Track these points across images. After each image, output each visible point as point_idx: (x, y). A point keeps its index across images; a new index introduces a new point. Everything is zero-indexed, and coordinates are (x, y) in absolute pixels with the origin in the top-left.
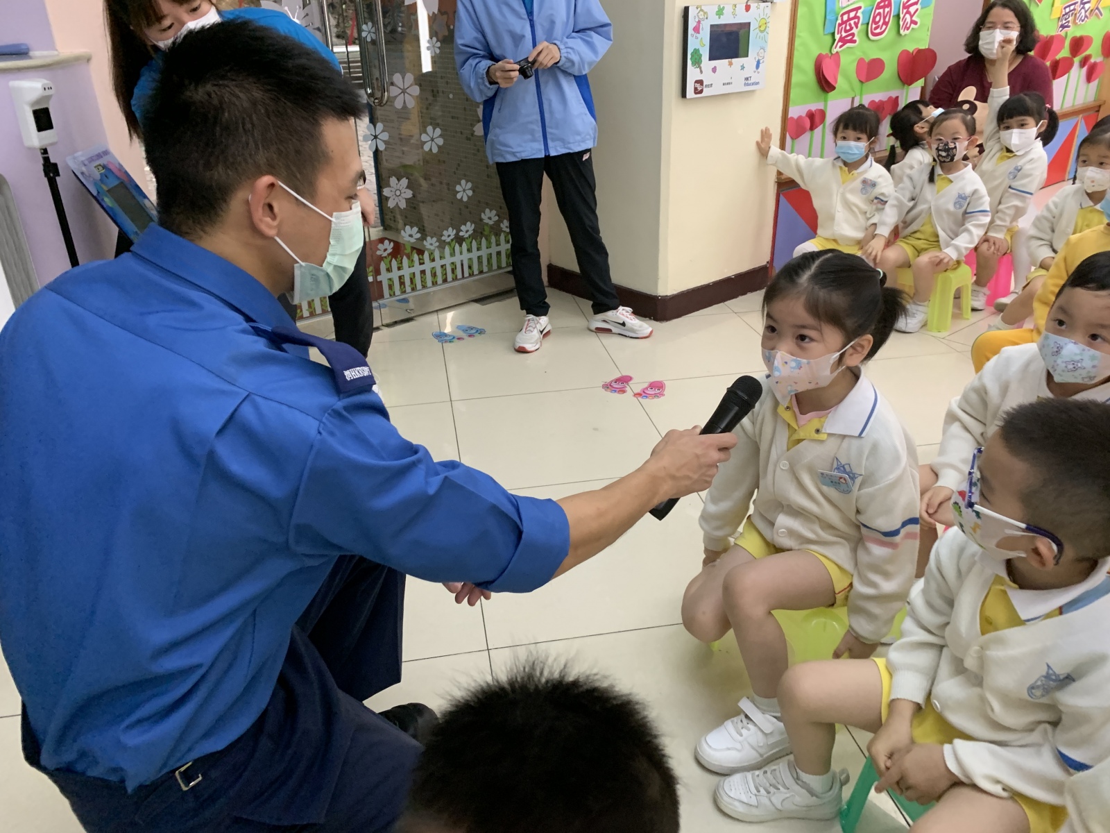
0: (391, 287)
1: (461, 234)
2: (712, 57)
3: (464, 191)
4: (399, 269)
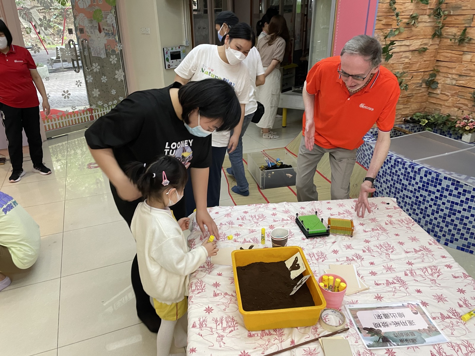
2: (172, 59)
3: (114, 92)
4: (98, 112)
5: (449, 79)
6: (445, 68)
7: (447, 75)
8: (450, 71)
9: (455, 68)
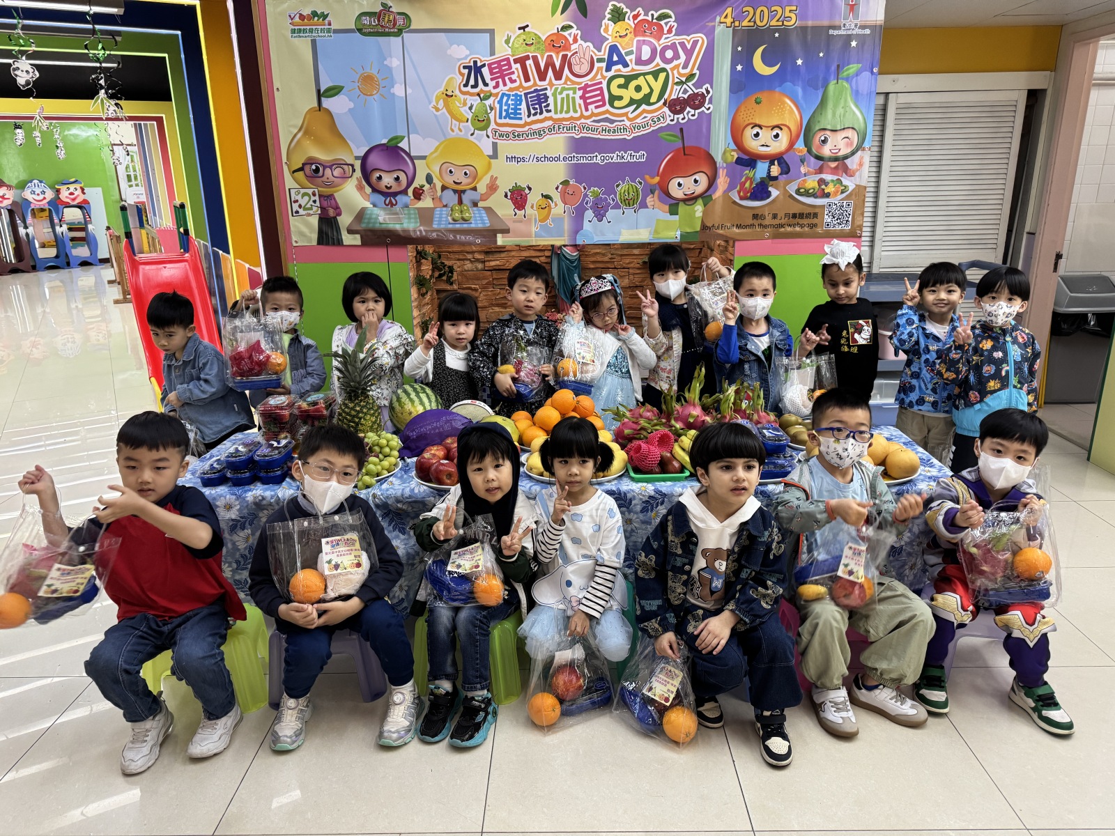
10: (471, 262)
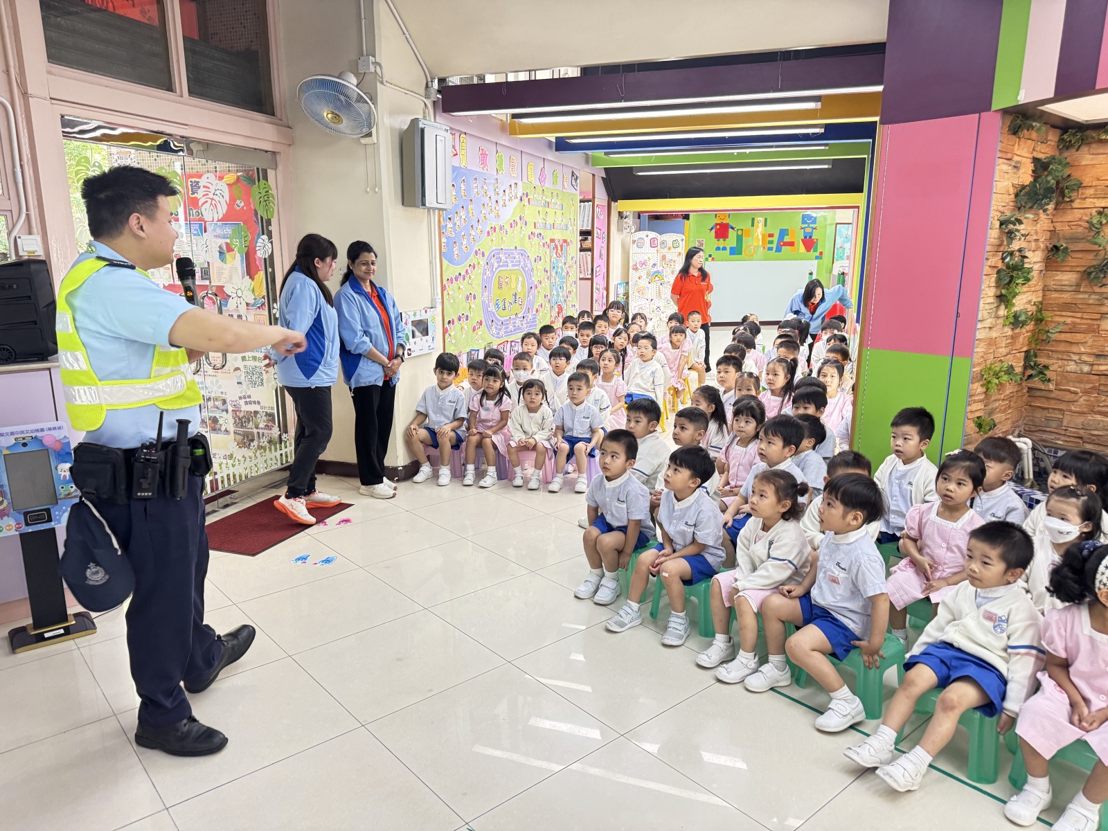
0: (222, 482)
1: (261, 444)
5: (1073, 363)
6: (1063, 344)
7: (1070, 356)
8: (1075, 349)
9: (1086, 342)
10: (1076, 363)
